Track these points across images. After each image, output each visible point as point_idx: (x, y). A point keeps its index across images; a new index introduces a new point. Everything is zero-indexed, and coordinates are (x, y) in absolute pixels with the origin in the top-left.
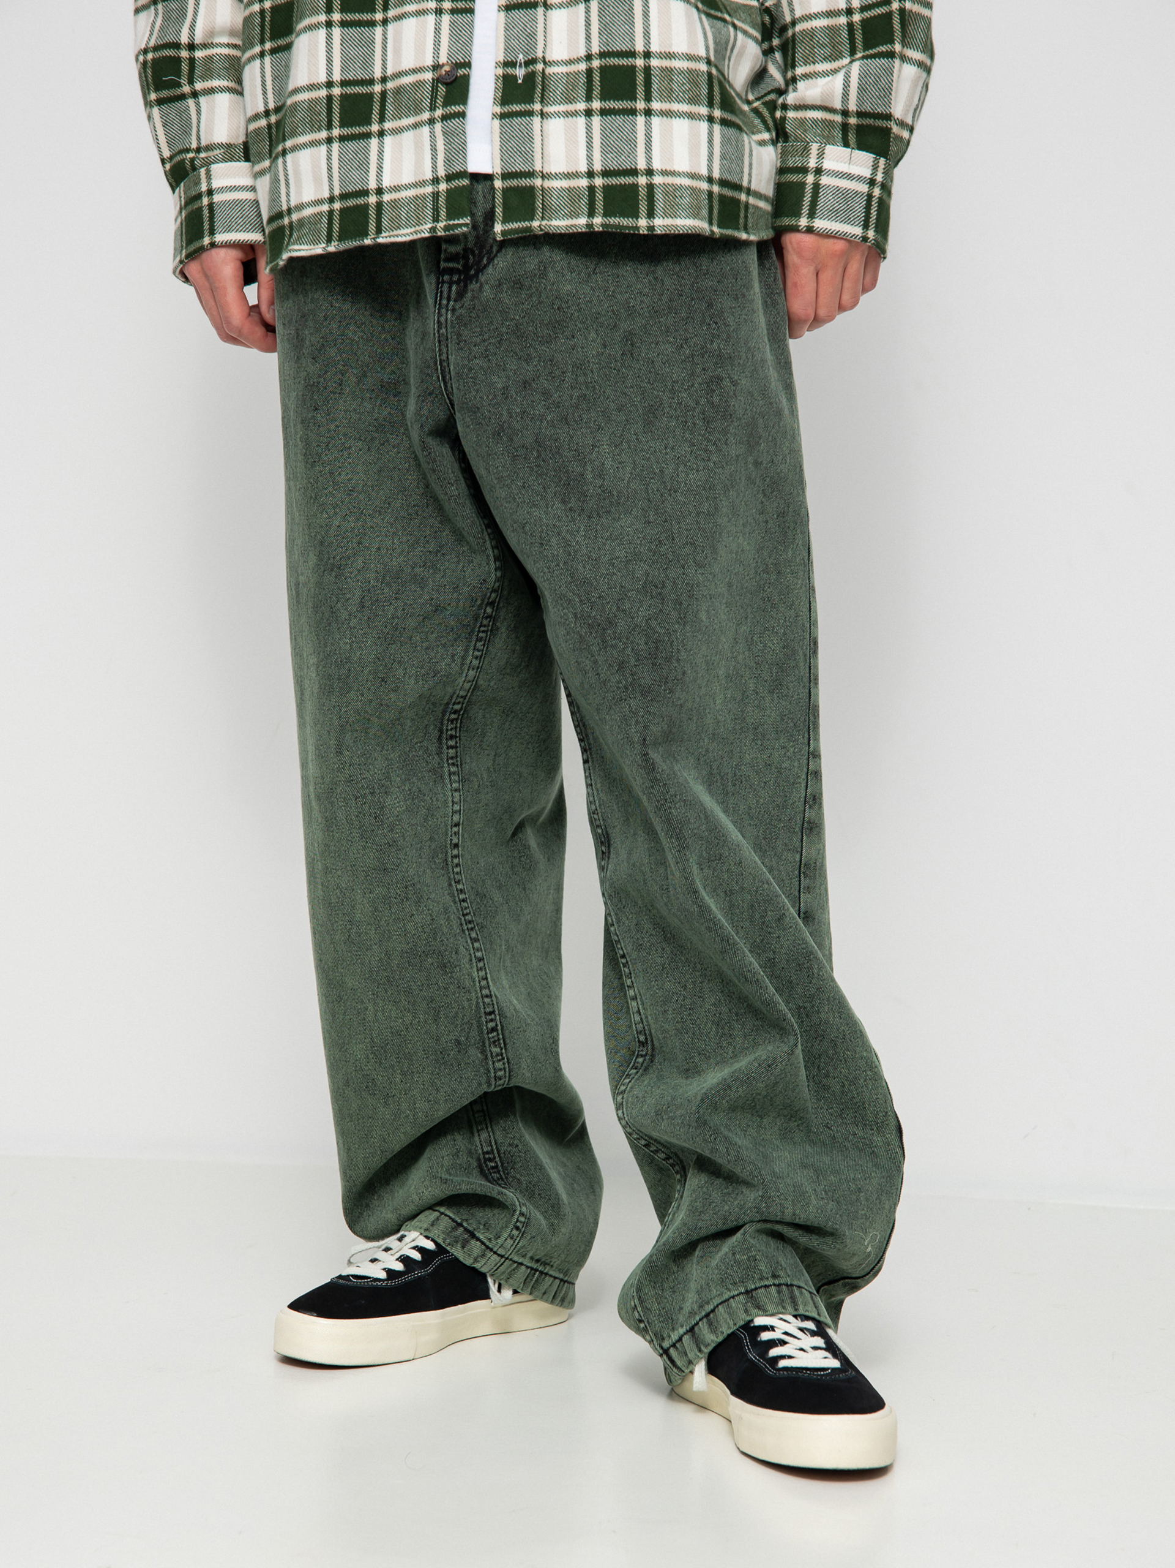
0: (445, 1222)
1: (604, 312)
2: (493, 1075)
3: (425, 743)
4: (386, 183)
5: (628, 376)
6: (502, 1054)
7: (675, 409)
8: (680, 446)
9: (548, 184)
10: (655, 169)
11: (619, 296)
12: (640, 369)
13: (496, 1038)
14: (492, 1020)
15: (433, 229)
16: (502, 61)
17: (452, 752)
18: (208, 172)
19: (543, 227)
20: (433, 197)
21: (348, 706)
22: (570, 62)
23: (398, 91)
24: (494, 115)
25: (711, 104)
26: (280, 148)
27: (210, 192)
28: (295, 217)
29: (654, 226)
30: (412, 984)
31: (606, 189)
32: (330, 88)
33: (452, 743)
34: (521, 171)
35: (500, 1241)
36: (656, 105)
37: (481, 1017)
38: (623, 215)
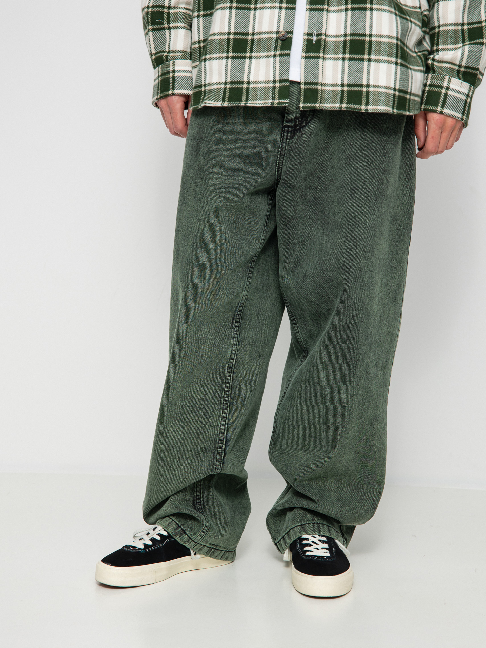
0: (174, 525)
1: (341, 145)
2: (215, 466)
3: (226, 324)
4: (251, 79)
5: (346, 173)
6: (221, 459)
7: (364, 190)
8: (364, 207)
9: (324, 88)
10: (370, 84)
11: (347, 139)
12: (351, 171)
13: (221, 452)
14: (221, 443)
15: (273, 103)
16: (307, 33)
17: (236, 329)
18: (174, 63)
19: (320, 107)
20: (273, 89)
21: (198, 306)
22: (337, 36)
23: (260, 40)
24: (302, 57)
25: (397, 57)
26: (203, 58)
27: (174, 72)
28: (207, 88)
29: (368, 109)
30: (191, 420)
31: (349, 92)
32: (229, 35)
33: (237, 325)
34: (313, 82)
35: (196, 536)
36: (373, 57)
37: (217, 440)
38: (355, 103)
